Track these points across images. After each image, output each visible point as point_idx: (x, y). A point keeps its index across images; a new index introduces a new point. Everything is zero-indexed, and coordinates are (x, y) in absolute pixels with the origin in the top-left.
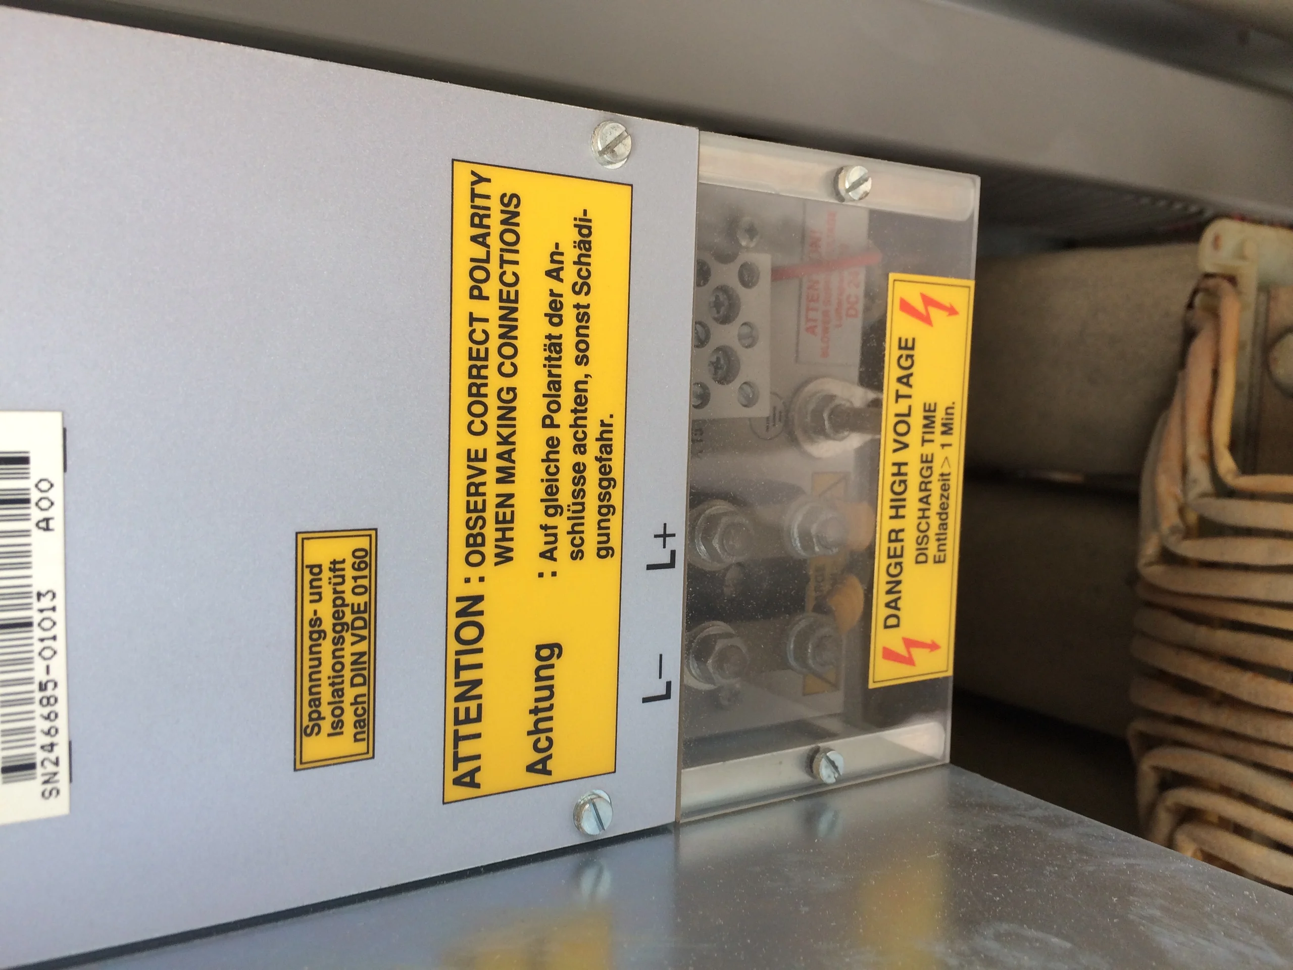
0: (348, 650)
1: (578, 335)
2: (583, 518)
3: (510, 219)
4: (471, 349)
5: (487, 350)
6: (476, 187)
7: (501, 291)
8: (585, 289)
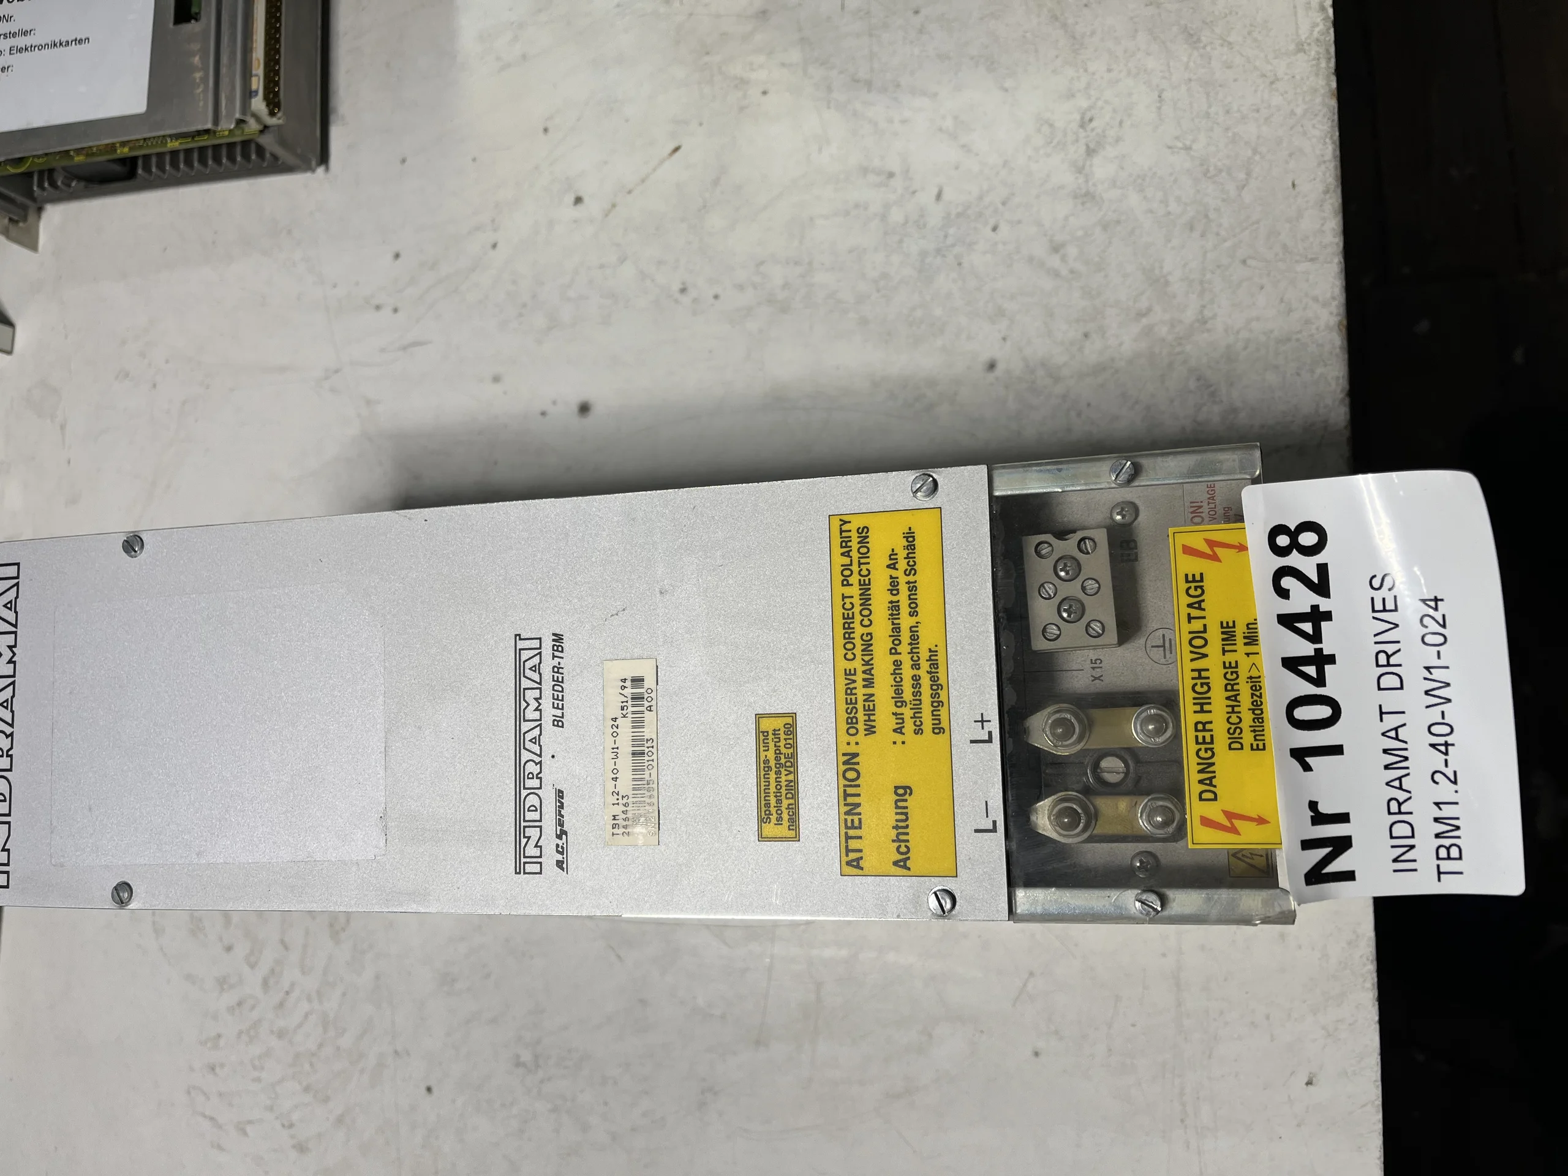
0: (784, 778)
1: (910, 599)
2: (921, 709)
3: (863, 540)
4: (844, 613)
5: (853, 613)
6: (842, 527)
7: (860, 580)
8: (913, 572)
